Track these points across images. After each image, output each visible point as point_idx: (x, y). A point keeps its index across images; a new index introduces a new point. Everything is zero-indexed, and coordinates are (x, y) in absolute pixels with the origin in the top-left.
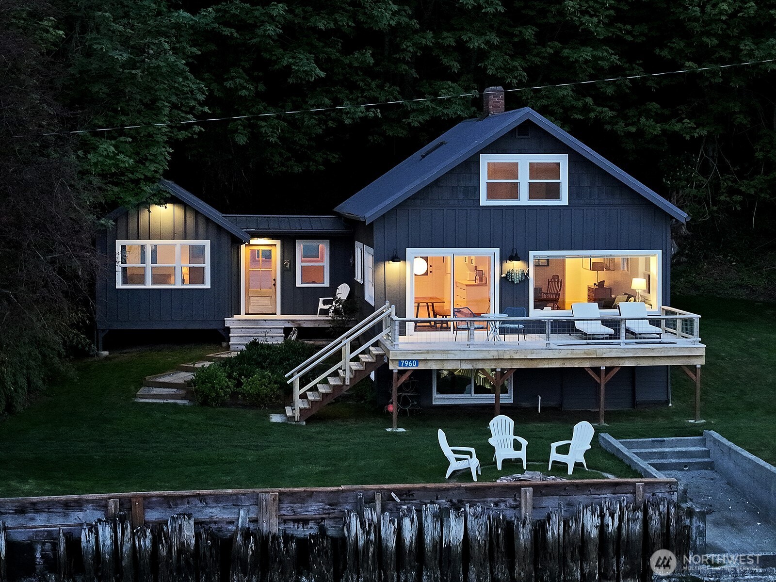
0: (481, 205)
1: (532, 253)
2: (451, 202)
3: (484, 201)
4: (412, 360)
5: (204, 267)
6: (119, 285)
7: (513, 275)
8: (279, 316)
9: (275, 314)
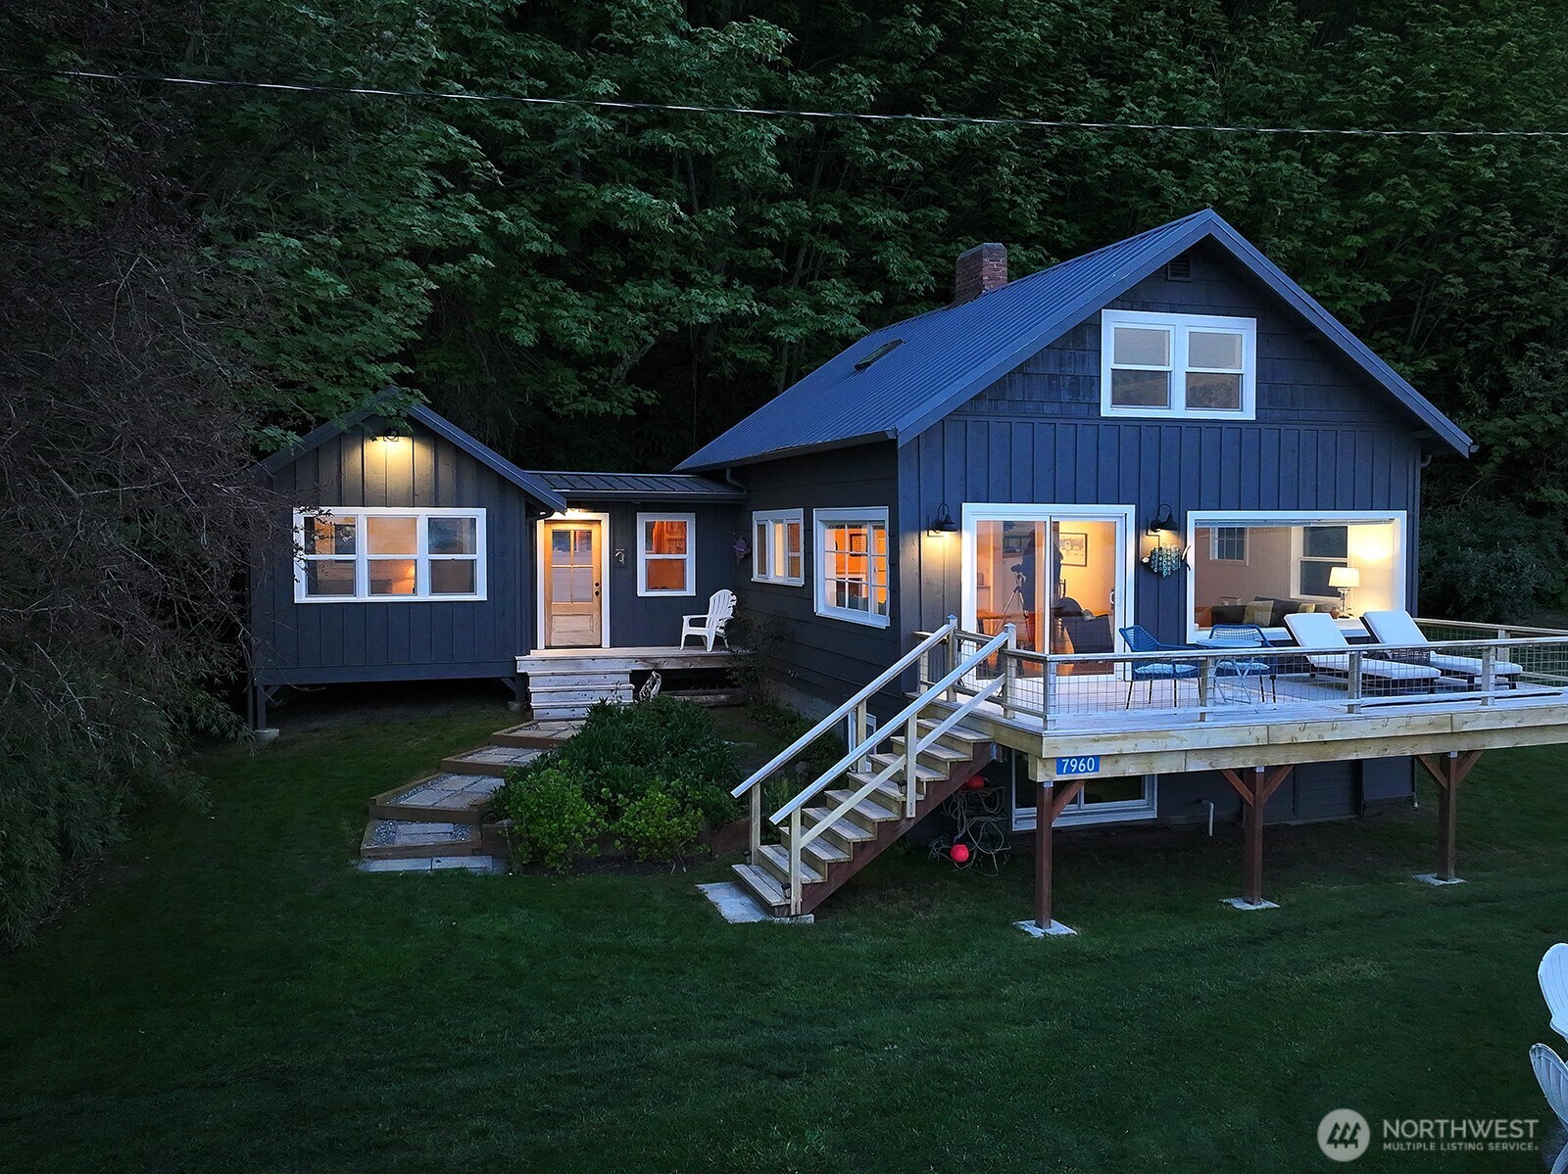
0: (1102, 415)
1: (1193, 516)
2: (1048, 409)
3: (1107, 410)
4: (1087, 757)
5: (473, 562)
6: (301, 596)
7: (1161, 559)
8: (606, 650)
9: (600, 646)
